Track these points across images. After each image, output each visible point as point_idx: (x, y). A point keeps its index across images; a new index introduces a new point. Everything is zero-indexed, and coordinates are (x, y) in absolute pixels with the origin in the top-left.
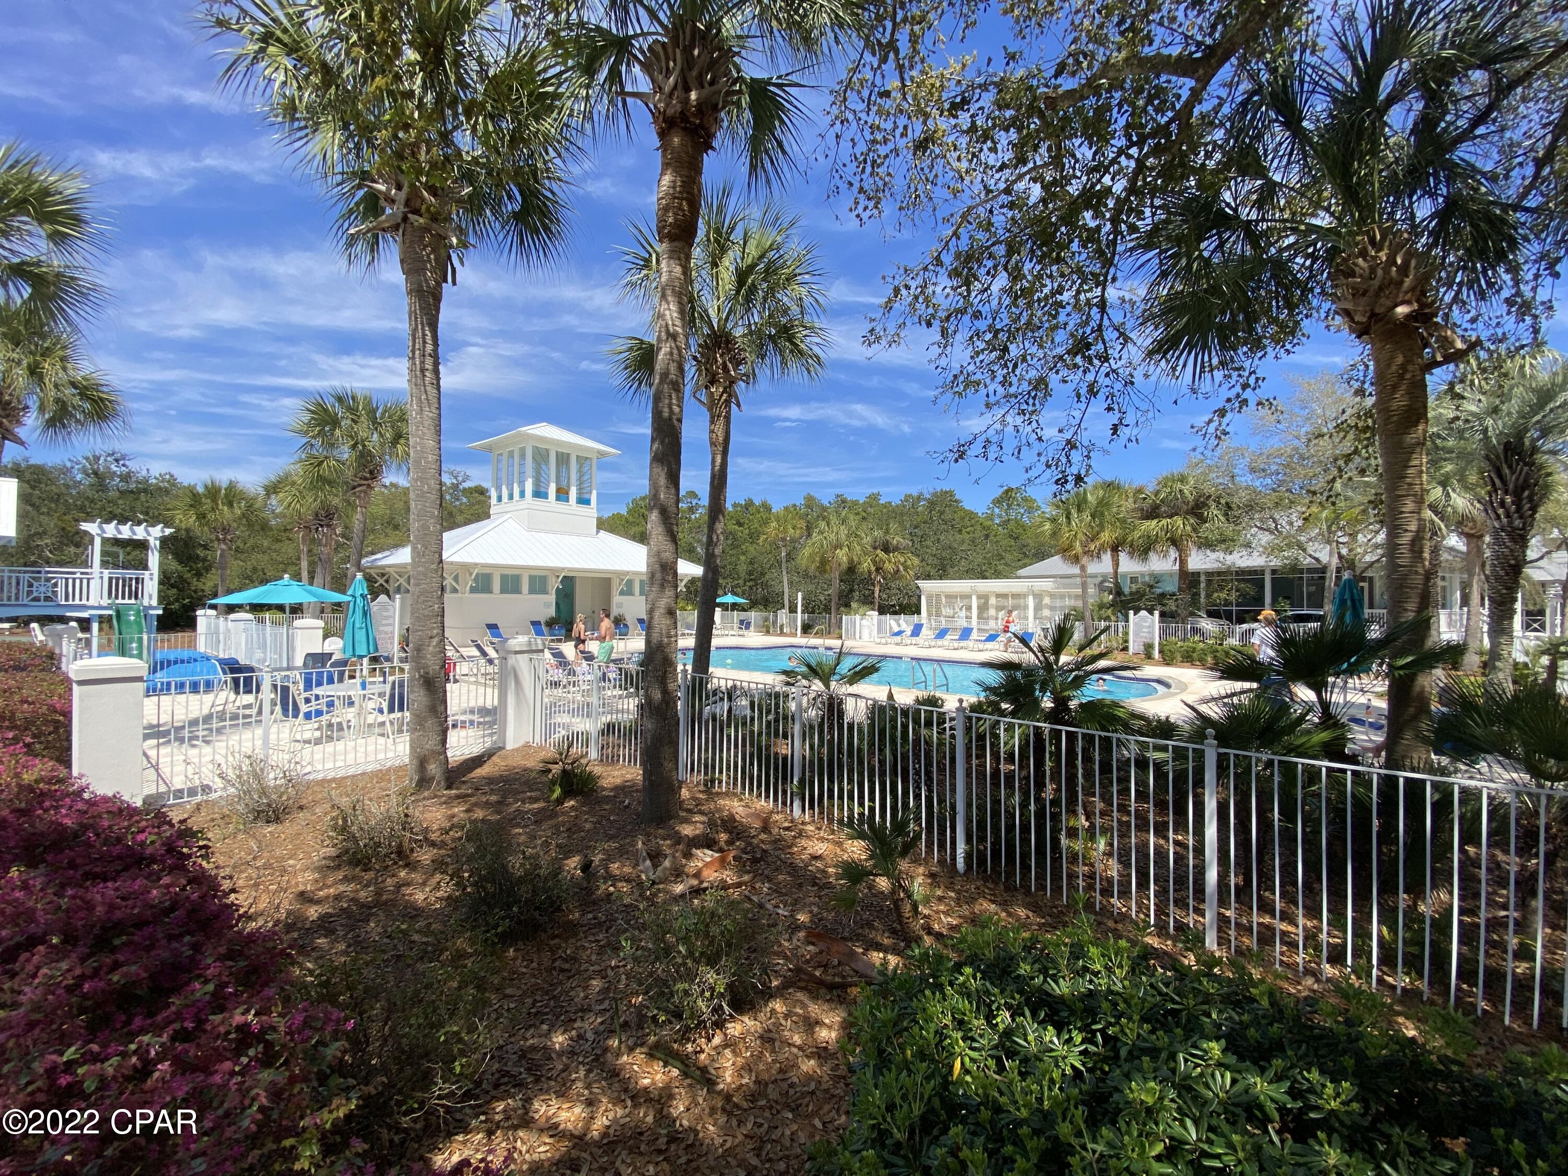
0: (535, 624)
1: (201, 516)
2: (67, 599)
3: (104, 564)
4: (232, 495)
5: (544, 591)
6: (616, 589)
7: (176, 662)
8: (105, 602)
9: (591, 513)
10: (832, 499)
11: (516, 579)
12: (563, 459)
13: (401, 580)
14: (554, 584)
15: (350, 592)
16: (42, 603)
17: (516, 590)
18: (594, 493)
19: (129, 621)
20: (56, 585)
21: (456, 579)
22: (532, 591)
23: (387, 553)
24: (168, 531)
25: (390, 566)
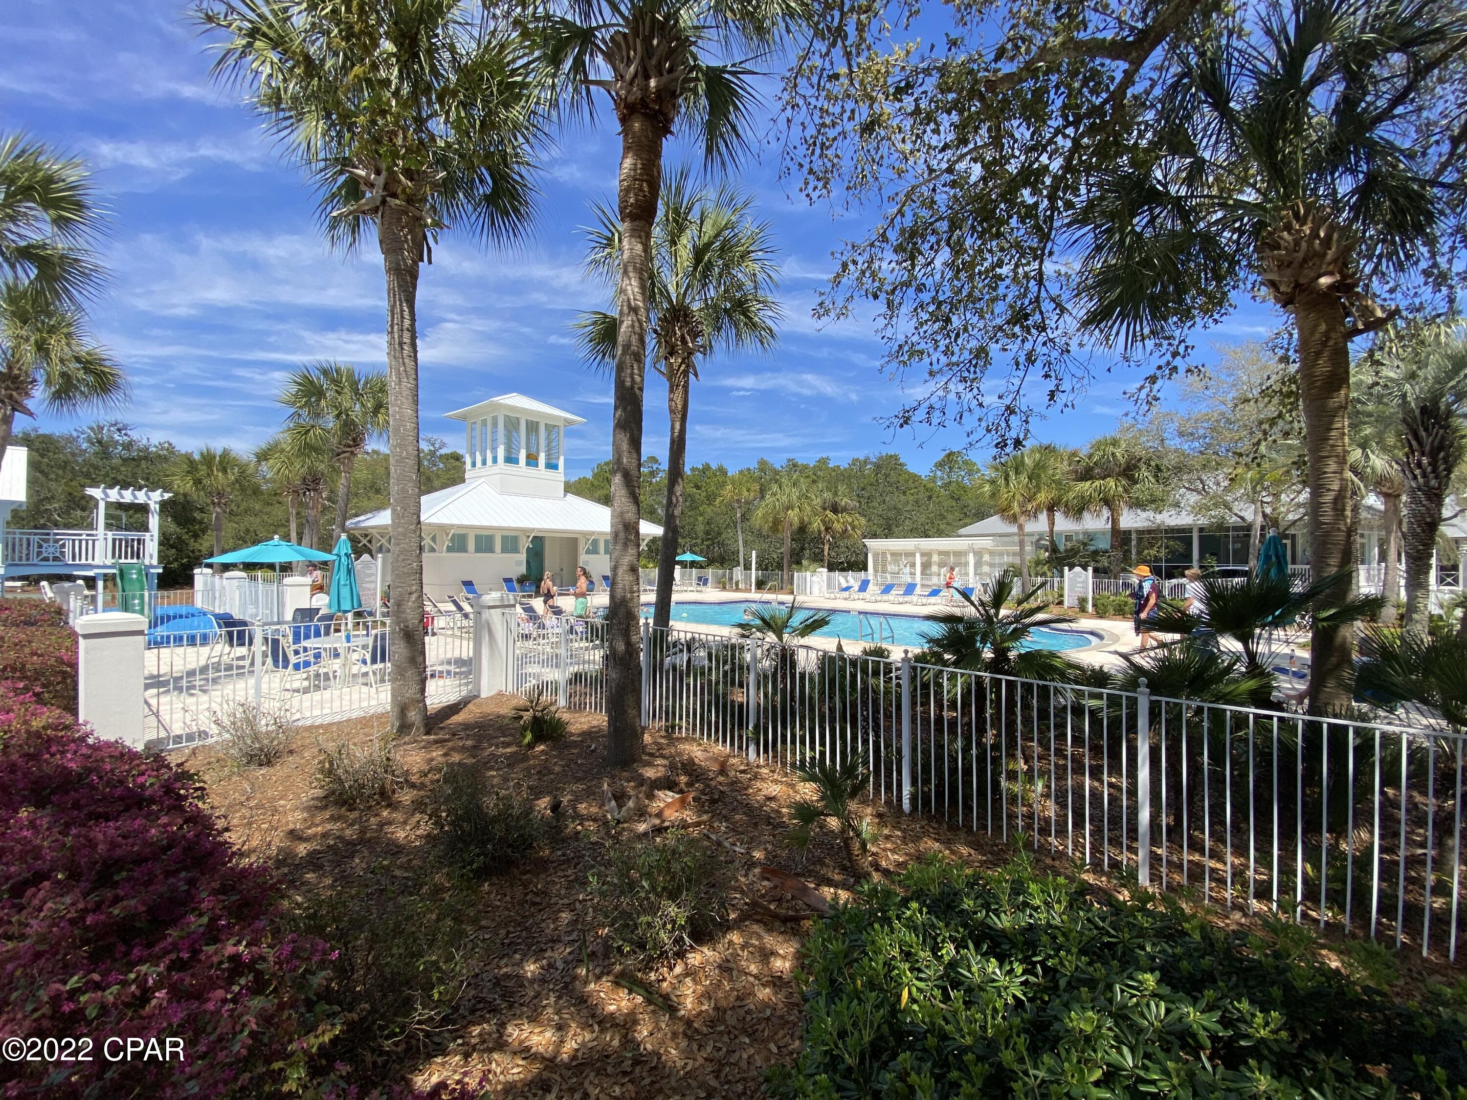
0: (508, 581)
1: (198, 482)
2: (74, 559)
3: (108, 527)
4: (226, 462)
5: (515, 550)
6: (582, 548)
7: (175, 617)
8: (109, 561)
9: (559, 477)
10: (784, 463)
11: (490, 539)
12: (532, 427)
13: (383, 541)
14: (525, 544)
15: (335, 551)
16: (51, 563)
17: (490, 550)
18: (562, 459)
19: (131, 579)
20: (63, 546)
21: (434, 539)
22: (504, 550)
23: (369, 515)
24: (167, 496)
25: (373, 527)
